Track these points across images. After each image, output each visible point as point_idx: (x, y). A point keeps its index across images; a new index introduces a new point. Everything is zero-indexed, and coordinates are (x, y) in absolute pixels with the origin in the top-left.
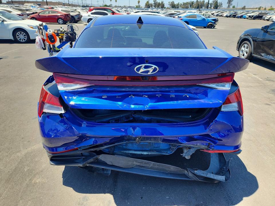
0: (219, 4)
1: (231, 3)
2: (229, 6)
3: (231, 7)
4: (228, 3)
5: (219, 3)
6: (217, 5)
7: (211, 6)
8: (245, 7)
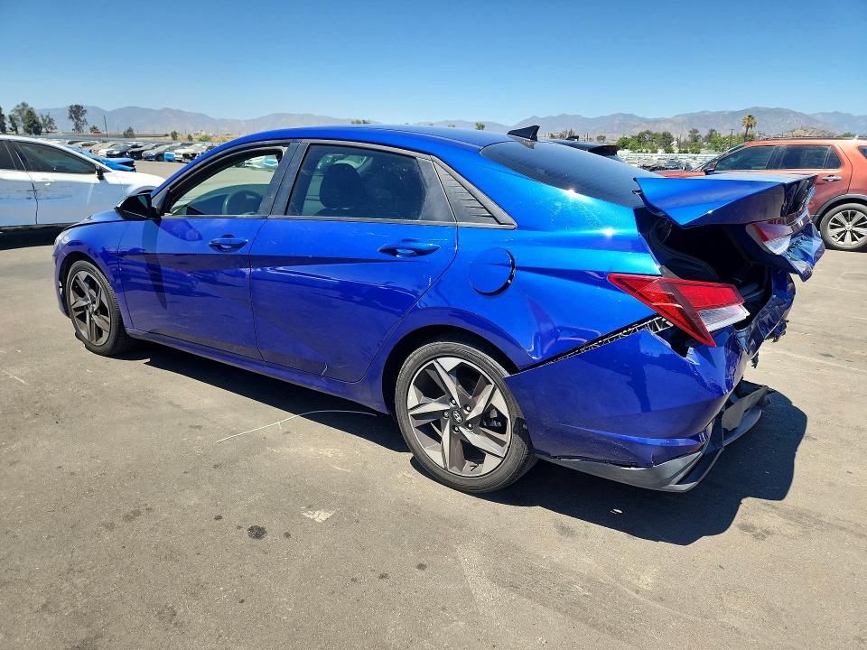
0: (41, 121)
1: (82, 119)
2: (78, 128)
3: (86, 130)
4: (71, 117)
5: (38, 115)
6: (35, 122)
7: (14, 125)
8: (130, 130)
